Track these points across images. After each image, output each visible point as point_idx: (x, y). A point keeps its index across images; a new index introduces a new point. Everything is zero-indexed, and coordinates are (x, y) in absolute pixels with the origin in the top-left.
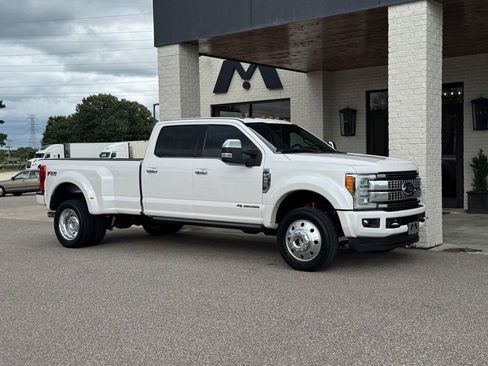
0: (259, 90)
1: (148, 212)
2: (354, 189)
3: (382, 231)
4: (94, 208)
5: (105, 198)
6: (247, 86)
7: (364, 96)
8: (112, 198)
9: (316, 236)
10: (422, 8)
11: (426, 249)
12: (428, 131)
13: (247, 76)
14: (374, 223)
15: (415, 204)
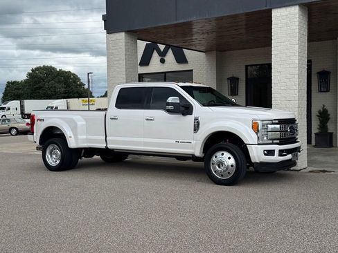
0: (171, 64)
1: (110, 146)
2: (258, 131)
3: (276, 158)
4: (72, 144)
5: (80, 137)
6: (163, 61)
7: (244, 68)
8: (85, 137)
9: (232, 161)
10: (295, 10)
11: (298, 171)
12: (299, 92)
13: (163, 54)
14: (270, 153)
15: (294, 141)
